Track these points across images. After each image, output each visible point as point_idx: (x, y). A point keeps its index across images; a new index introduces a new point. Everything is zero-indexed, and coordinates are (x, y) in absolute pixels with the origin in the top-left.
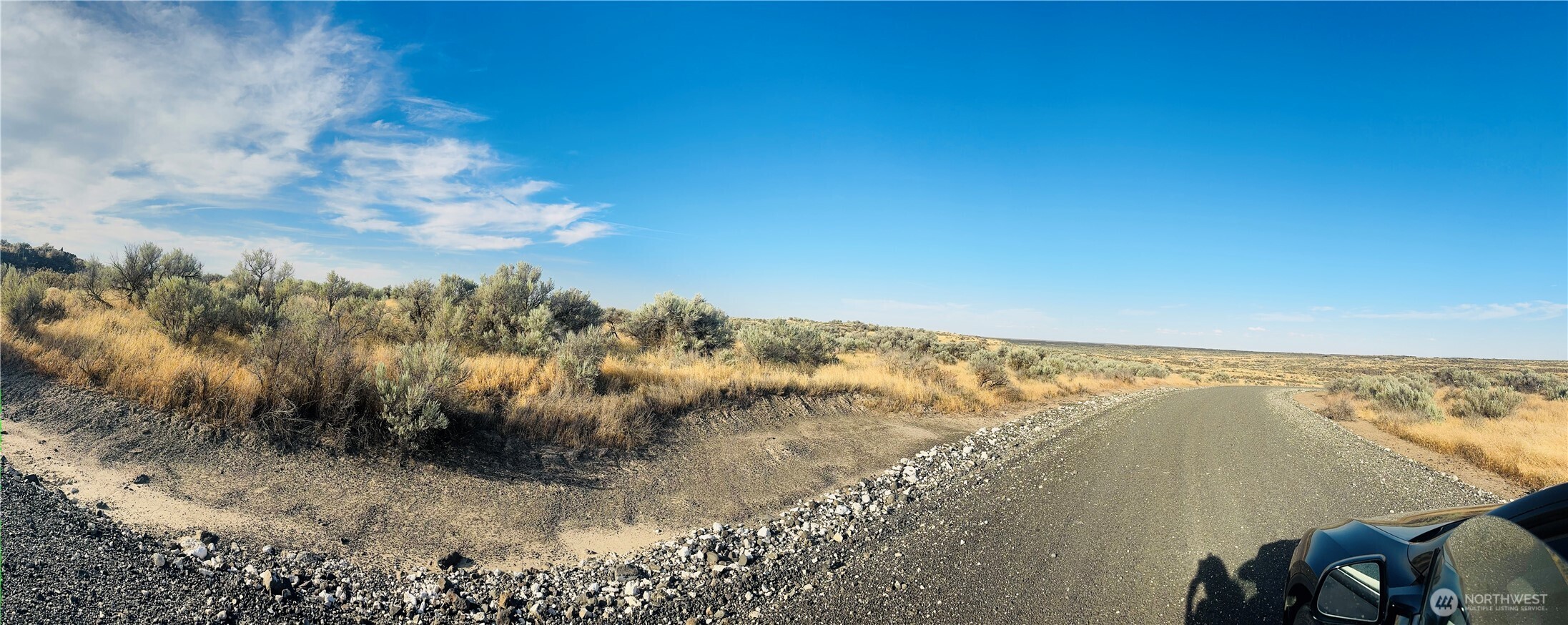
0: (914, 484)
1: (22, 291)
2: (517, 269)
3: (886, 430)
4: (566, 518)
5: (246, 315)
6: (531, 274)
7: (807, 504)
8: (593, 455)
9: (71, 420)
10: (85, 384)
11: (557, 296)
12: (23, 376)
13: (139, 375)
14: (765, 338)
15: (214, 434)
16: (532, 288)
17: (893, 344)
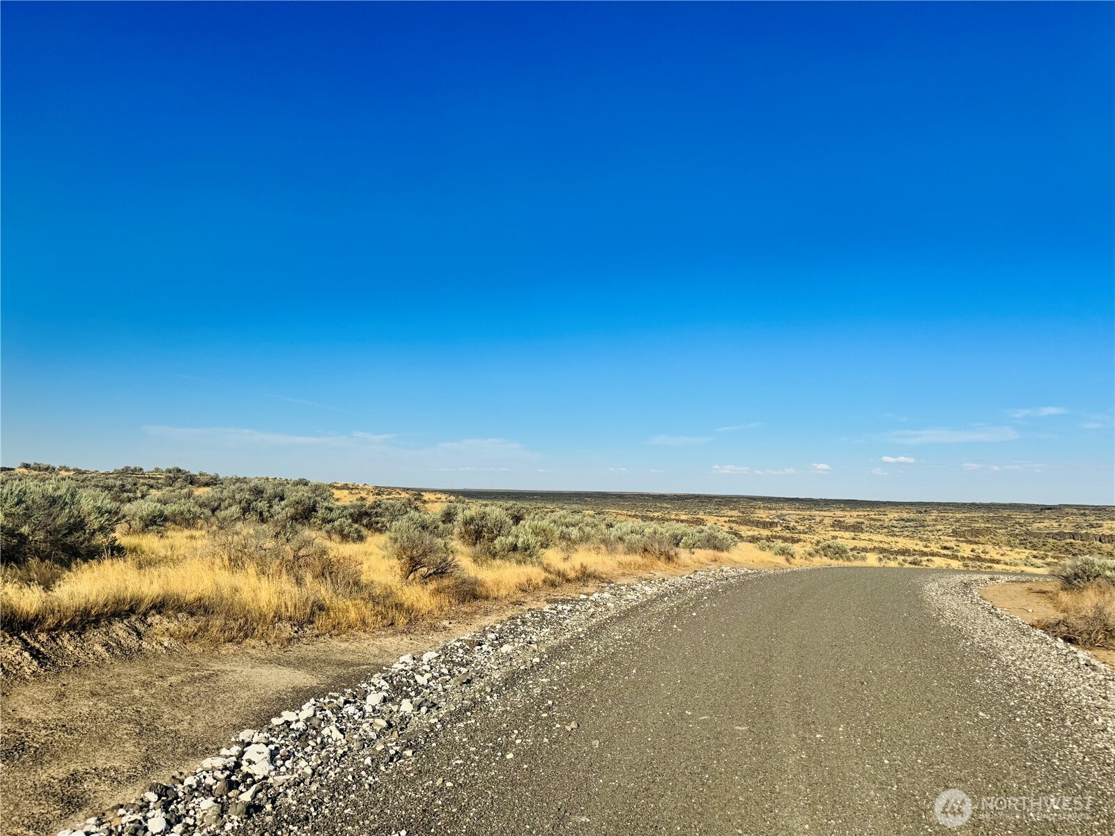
0: (265, 778)
17: (245, 511)
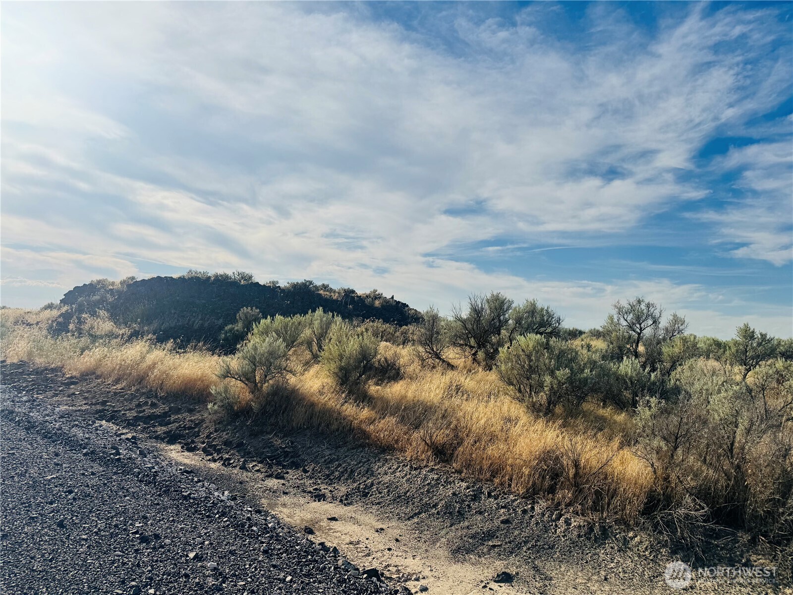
1: (352, 346)
5: (625, 382)
9: (413, 504)
10: (428, 460)
12: (353, 449)
13: (493, 451)
15: (591, 529)
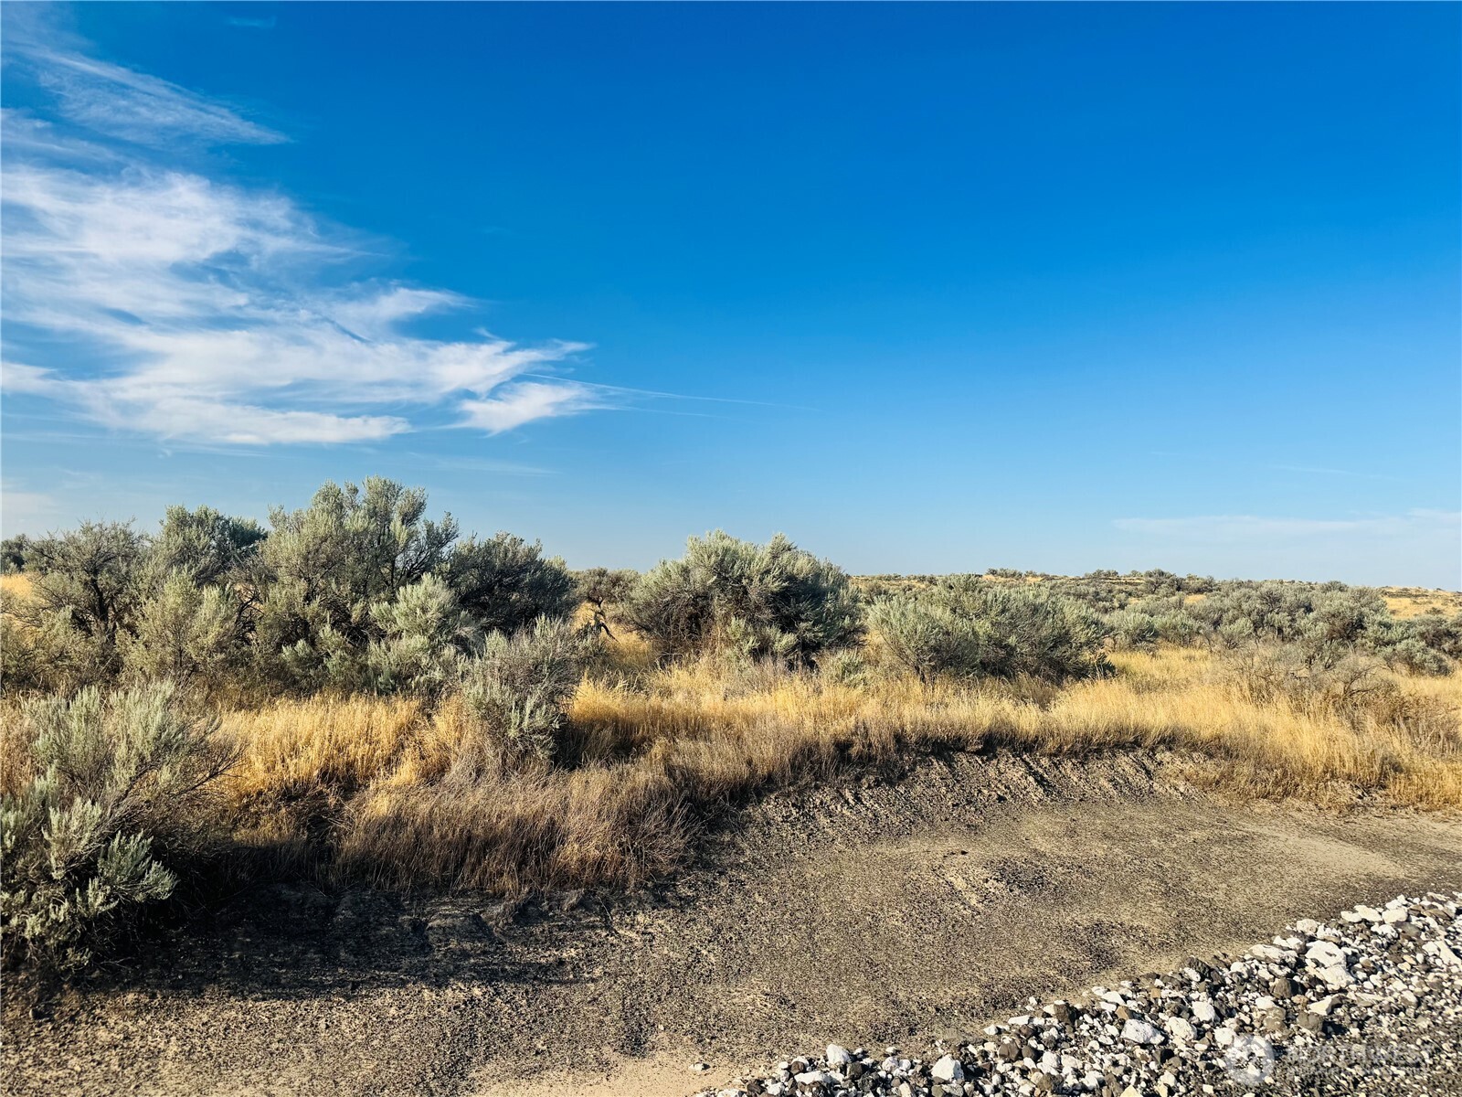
2: (364, 494)
3: (1249, 842)
4: (487, 1058)
6: (398, 507)
7: (1049, 1009)
8: (551, 909)
11: (465, 552)
14: (934, 623)
16: (404, 536)
17: (1257, 625)
